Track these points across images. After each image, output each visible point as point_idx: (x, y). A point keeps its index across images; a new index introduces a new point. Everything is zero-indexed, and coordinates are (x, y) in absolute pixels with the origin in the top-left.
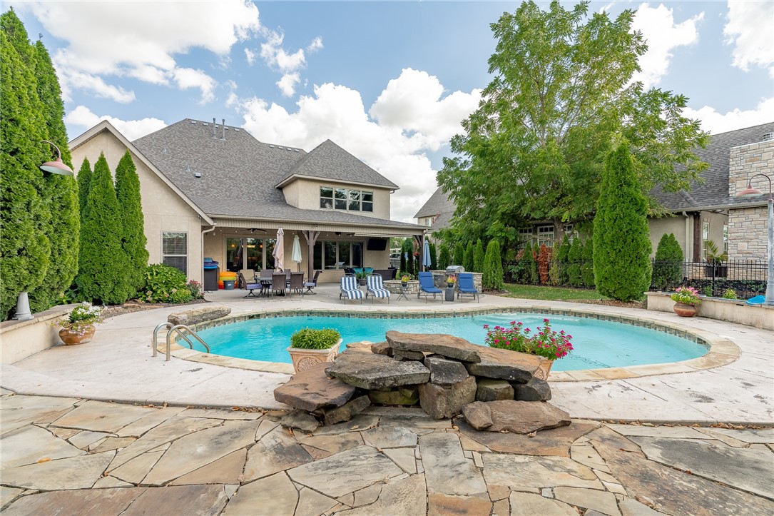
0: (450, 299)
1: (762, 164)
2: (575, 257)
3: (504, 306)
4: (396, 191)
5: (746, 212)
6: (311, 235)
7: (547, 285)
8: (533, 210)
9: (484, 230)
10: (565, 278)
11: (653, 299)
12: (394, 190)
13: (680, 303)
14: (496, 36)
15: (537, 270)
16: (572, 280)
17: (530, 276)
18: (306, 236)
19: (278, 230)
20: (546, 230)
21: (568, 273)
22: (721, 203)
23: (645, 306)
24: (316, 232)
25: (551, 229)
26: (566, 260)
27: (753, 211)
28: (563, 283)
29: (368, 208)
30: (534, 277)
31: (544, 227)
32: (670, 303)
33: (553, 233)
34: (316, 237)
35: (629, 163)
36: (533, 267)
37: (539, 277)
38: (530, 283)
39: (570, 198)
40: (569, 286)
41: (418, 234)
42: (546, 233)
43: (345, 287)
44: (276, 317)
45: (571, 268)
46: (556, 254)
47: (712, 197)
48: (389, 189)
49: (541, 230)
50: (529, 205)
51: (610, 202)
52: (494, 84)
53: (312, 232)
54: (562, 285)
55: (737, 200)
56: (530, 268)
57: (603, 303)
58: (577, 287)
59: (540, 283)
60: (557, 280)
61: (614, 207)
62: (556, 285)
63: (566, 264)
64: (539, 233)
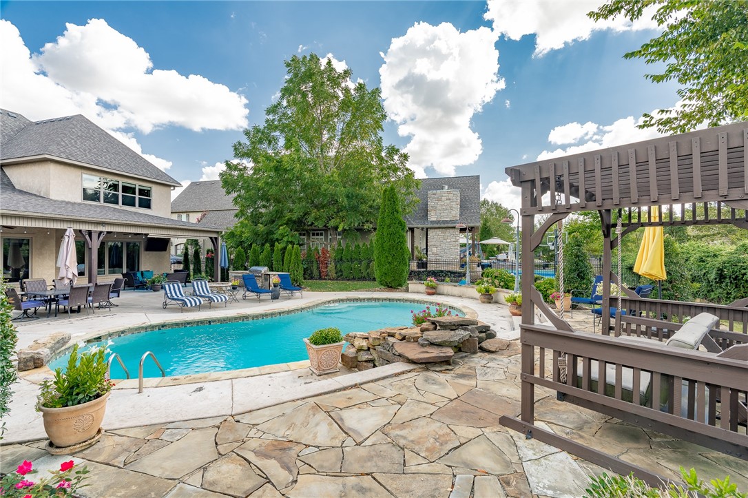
0: (275, 297)
1: (442, 203)
2: (348, 258)
3: (329, 299)
4: (176, 188)
5: (436, 230)
6: (95, 236)
7: (326, 279)
8: (316, 219)
9: (270, 232)
10: (340, 274)
11: (413, 285)
12: (174, 187)
13: (428, 287)
14: (289, 72)
15: (318, 268)
16: (345, 274)
17: (312, 273)
18: (87, 237)
19: (66, 230)
20: (318, 234)
21: (343, 270)
22: (425, 224)
23: (407, 290)
24: (100, 233)
25: (321, 234)
26: (341, 260)
27: (438, 230)
28: (338, 277)
29: (146, 204)
30: (316, 273)
31: (316, 232)
32: (422, 288)
33: (323, 237)
34: (101, 238)
35: (397, 198)
36: (315, 266)
37: (320, 273)
38: (312, 278)
39: (344, 213)
40: (343, 279)
41: (214, 235)
42: (317, 237)
43: (176, 295)
44: (120, 336)
45: (345, 265)
46: (333, 255)
47: (420, 219)
48: (170, 186)
49: (313, 235)
50: (313, 215)
51: (388, 222)
52: (277, 107)
53: (96, 232)
54: (337, 279)
55: (432, 222)
56: (312, 266)
57: (381, 290)
58: (349, 280)
59: (320, 278)
60: (334, 275)
61: (389, 226)
62: (333, 279)
63: (340, 262)
64: (312, 237)
